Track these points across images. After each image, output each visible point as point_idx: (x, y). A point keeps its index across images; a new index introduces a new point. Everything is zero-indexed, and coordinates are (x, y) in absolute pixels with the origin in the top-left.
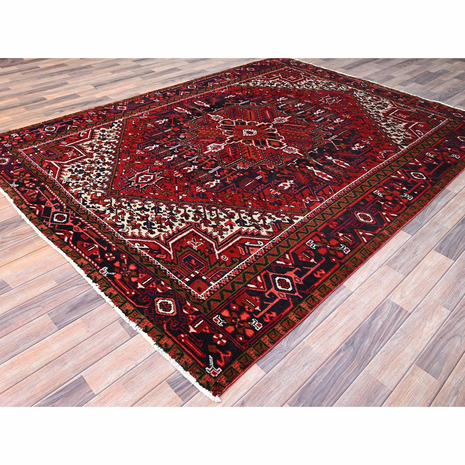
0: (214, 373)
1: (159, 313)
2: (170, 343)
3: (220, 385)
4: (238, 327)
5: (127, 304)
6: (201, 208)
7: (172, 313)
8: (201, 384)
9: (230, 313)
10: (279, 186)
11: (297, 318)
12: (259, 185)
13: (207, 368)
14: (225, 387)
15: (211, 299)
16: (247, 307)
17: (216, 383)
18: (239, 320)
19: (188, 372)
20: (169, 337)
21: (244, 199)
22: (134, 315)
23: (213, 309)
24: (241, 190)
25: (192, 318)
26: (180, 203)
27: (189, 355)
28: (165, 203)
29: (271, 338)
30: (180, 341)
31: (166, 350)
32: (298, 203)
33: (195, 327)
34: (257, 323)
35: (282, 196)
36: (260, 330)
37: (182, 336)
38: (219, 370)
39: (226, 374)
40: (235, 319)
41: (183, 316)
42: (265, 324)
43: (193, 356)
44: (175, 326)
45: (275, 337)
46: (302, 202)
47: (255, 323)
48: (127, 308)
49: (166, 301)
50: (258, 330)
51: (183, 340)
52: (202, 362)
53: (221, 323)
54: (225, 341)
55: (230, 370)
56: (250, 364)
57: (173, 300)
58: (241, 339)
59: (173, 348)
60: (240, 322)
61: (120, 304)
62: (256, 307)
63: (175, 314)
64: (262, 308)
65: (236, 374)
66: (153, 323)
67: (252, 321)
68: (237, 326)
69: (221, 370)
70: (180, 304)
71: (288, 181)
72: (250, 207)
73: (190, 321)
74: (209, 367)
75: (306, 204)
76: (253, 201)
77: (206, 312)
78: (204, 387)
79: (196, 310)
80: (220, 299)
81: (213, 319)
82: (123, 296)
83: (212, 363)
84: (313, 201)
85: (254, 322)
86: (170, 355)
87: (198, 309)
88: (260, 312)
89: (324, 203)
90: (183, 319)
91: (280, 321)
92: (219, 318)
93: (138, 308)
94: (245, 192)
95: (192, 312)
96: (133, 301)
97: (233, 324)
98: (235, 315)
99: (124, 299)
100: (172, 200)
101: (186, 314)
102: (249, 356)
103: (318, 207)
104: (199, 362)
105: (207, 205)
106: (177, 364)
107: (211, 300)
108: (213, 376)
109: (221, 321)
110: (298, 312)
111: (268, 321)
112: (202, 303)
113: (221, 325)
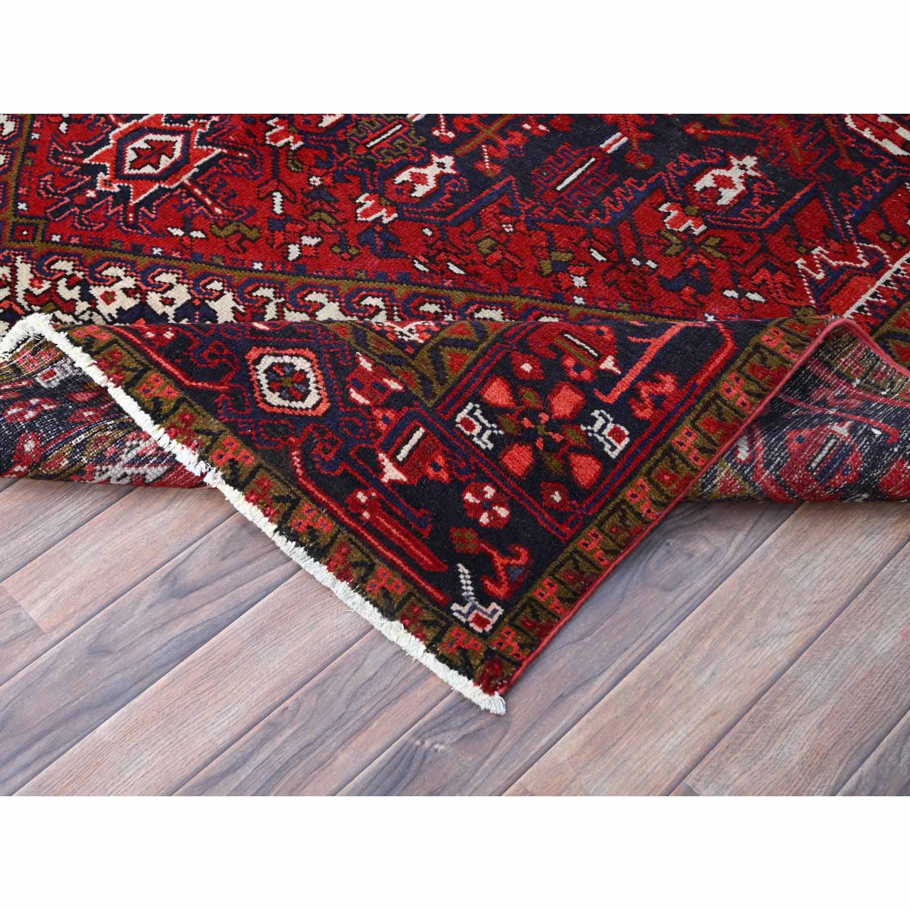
0: (481, 622)
1: (268, 409)
2: (326, 527)
3: (504, 657)
4: (546, 449)
5: (152, 375)
6: (378, 310)
7: (315, 407)
8: (442, 658)
9: (514, 391)
10: (699, 186)
11: (748, 393)
12: (615, 185)
13: (455, 607)
14: (518, 665)
15: (444, 339)
16: (570, 362)
17: (489, 652)
18: (545, 417)
19: (397, 624)
20: (319, 504)
21: (556, 256)
22: (184, 420)
23: (451, 377)
24: (539, 211)
25: (385, 419)
26: (293, 282)
27: (392, 565)
28: (229, 285)
29: (657, 487)
30: (357, 517)
31: (317, 553)
32: (780, 277)
33: (400, 458)
34: (610, 426)
35: (713, 241)
36: (622, 453)
37: (361, 497)
38: (495, 611)
39: (518, 623)
40: (533, 415)
41: (354, 414)
42: (637, 427)
43: (406, 568)
44: (331, 456)
45: (674, 479)
46: (795, 274)
47: (604, 427)
48: (156, 392)
49: (287, 359)
50: (614, 455)
51: (366, 515)
52: (439, 589)
53: (485, 437)
54: (503, 512)
55: (528, 610)
56: (591, 584)
57: (312, 355)
58: (557, 497)
59: (336, 545)
60: (549, 426)
61: (129, 375)
62: (601, 358)
63: (323, 408)
64: (625, 363)
65: (549, 621)
66: (255, 450)
67: (594, 421)
68: (539, 443)
69: (501, 611)
70: (337, 368)
71: (735, 161)
72: (579, 300)
73: (379, 434)
74: (463, 602)
75: (812, 280)
76: (591, 270)
77: (429, 394)
78: (452, 666)
79: (394, 385)
80: (474, 337)
81: (458, 420)
82: (134, 345)
83: (468, 590)
84: (841, 269)
85: (600, 422)
86: (330, 570)
87: (401, 383)
88: (619, 378)
89: (887, 276)
90: (354, 429)
91: (688, 412)
92: (478, 413)
93: (195, 393)
94: (556, 220)
95: (381, 398)
96: (171, 363)
97: (527, 437)
98: (530, 397)
99: (136, 355)
100: (258, 266)
101: (364, 405)
102: (585, 559)
103: (861, 302)
104: (428, 588)
105: (401, 291)
106: (358, 597)
107: (444, 342)
108: (480, 630)
109: (484, 429)
110: (753, 368)
111: (646, 414)
112: (413, 357)
113: (484, 442)
